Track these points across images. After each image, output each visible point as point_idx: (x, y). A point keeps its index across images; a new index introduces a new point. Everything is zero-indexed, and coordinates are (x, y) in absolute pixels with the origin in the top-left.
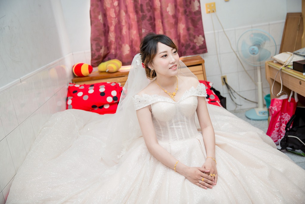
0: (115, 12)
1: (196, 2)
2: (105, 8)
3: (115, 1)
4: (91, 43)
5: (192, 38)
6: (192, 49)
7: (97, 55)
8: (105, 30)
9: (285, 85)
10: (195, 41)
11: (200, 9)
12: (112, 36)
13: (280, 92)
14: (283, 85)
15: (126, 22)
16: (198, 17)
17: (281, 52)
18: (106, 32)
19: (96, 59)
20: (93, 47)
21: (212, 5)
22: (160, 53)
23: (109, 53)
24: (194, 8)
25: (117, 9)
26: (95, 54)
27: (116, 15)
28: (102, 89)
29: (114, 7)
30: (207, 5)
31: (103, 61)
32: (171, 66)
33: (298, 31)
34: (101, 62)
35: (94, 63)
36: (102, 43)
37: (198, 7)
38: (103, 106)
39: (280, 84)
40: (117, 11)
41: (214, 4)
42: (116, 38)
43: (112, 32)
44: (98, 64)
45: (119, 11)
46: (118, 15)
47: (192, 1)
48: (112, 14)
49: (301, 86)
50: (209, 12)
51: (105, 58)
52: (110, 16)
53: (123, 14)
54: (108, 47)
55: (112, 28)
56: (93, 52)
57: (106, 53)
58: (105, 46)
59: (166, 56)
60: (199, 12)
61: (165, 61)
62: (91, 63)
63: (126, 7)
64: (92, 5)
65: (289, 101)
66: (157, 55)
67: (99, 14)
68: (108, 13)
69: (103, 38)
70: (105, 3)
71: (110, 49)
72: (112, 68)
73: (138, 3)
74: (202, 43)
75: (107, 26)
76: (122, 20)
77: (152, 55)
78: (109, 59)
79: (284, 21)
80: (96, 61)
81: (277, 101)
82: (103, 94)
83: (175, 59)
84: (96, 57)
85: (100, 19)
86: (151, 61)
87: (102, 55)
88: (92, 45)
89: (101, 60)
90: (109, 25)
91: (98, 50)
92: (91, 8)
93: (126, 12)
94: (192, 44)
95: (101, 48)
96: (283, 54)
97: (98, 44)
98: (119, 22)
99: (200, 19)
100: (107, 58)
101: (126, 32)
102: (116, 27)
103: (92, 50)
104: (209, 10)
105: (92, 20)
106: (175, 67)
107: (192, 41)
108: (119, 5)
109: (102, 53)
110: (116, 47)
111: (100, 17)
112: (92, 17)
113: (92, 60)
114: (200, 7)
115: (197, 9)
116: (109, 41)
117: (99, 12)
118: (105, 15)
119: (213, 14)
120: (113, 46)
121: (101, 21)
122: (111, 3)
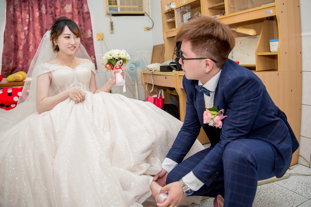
0: (25, 35)
1: (89, 30)
2: (16, 31)
3: (25, 27)
4: (2, 57)
7: (7, 67)
8: (16, 48)
9: (155, 84)
11: (93, 36)
12: (20, 54)
13: (152, 90)
14: (154, 85)
15: (33, 42)
16: (90, 42)
17: (152, 63)
18: (16, 49)
19: (6, 71)
20: (4, 60)
21: (101, 35)
22: (65, 34)
23: (17, 67)
24: (88, 35)
25: (27, 32)
26: (5, 66)
27: (25, 37)
28: (10, 91)
29: (24, 31)
30: (97, 34)
31: (11, 73)
32: (70, 46)
33: (161, 57)
34: (9, 74)
35: (4, 74)
36: (12, 58)
37: (90, 34)
38: (10, 105)
39: (152, 85)
40: (26, 34)
41: (103, 34)
42: (24, 55)
43: (21, 50)
44: (7, 75)
45: (28, 34)
46: (27, 37)
47: (86, 30)
48: (22, 36)
49: (167, 79)
50: (99, 40)
51: (13, 70)
52: (20, 37)
53: (31, 35)
54: (16, 63)
55: (21, 47)
56: (4, 65)
57: (14, 67)
58: (14, 61)
59: (69, 37)
60: (91, 39)
61: (66, 41)
62: (1, 74)
63: (34, 30)
64: (6, 27)
65: (158, 98)
66: (62, 35)
67: (12, 35)
68: (18, 35)
69: (13, 54)
70: (18, 28)
71: (18, 65)
72: (19, 77)
73: (44, 29)
75: (17, 45)
76: (30, 41)
77: (58, 33)
78: (17, 72)
79: (152, 51)
80: (5, 73)
81: (150, 98)
82: (10, 94)
83: (75, 42)
84: (5, 69)
85: (12, 39)
86: (56, 38)
87: (11, 68)
88: (3, 59)
89: (10, 72)
90: (19, 45)
91: (8, 63)
92: (5, 30)
93: (34, 34)
95: (11, 62)
96: (153, 64)
97: (8, 59)
98: (28, 42)
99: (92, 43)
100: (15, 71)
101: (32, 49)
102: (24, 46)
103: (3, 63)
104: (99, 38)
105: (5, 38)
106: (73, 48)
108: (28, 29)
109: (11, 66)
110: (23, 63)
111: (12, 37)
112: (6, 36)
113: (2, 71)
114: (92, 35)
115: (90, 36)
116: (18, 58)
117: (12, 33)
118: (16, 37)
119: (102, 41)
120: (21, 62)
121: (13, 40)
122: (22, 28)
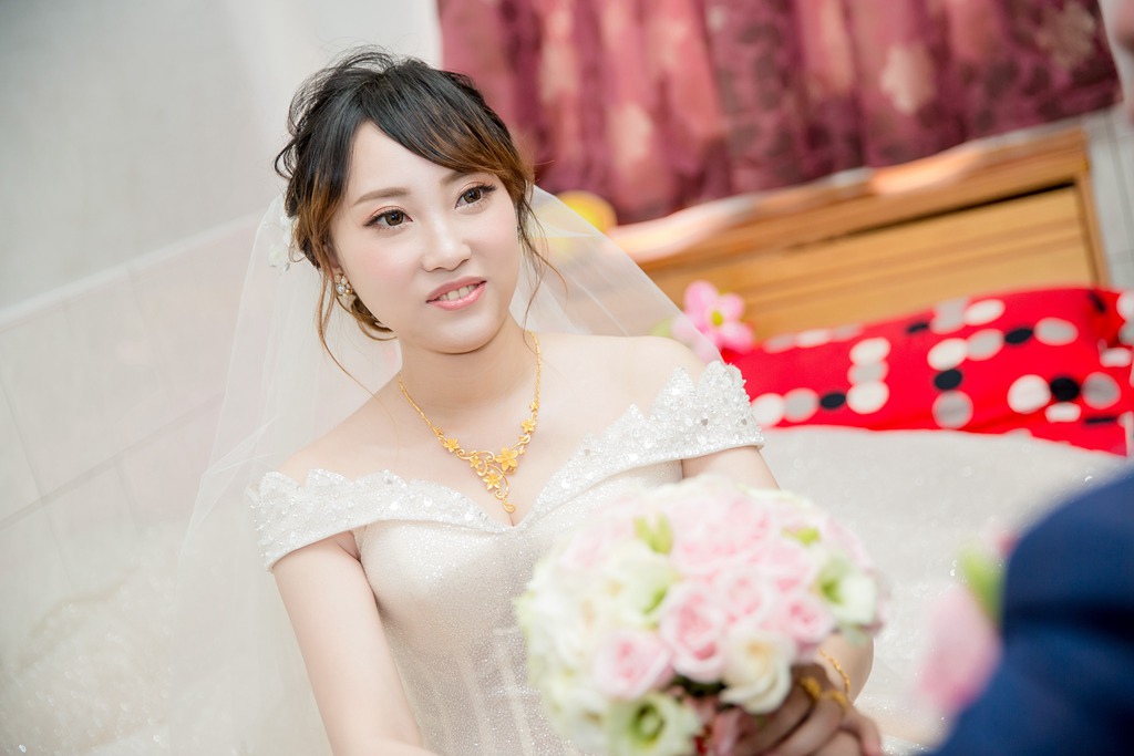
5: (1024, 24)
6: (1030, 91)
10: (1043, 38)
74: (1085, 47)
94: (1026, 63)
107: (1024, 42)
